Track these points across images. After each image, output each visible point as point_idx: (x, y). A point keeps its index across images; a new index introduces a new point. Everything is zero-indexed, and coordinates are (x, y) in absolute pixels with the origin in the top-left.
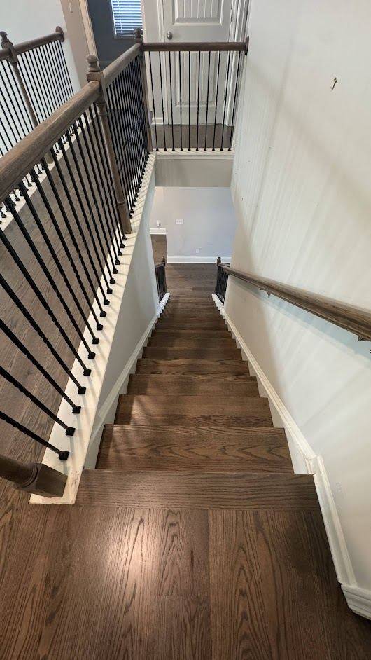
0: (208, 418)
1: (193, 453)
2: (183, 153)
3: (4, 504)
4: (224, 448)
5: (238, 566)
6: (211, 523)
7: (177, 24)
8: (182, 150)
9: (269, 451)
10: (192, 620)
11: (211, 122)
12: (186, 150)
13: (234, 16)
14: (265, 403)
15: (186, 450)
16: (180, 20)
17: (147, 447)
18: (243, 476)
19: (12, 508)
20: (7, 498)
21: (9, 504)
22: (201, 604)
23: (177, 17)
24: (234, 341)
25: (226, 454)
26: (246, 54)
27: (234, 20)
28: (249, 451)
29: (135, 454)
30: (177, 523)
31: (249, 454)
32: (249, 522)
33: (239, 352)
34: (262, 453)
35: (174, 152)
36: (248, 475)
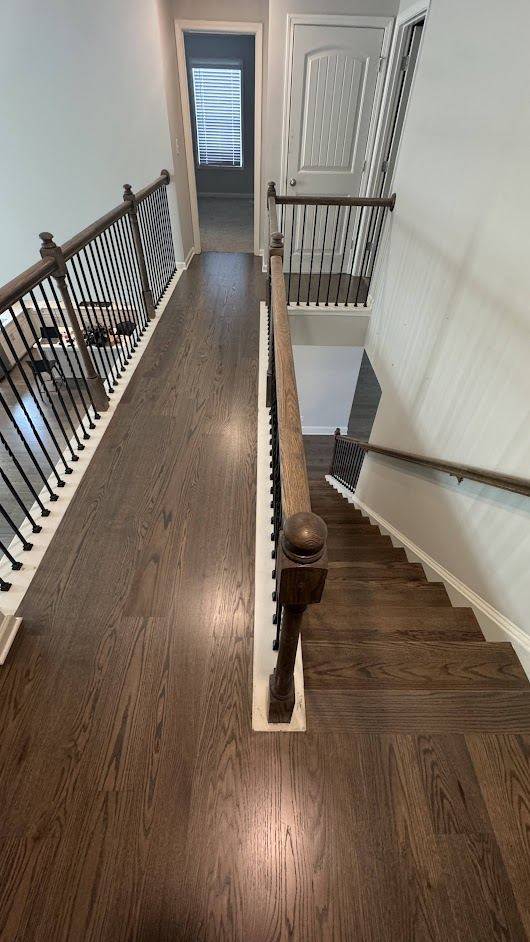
0: (405, 633)
1: (411, 673)
2: (309, 308)
3: (222, 734)
4: (445, 667)
5: (516, 798)
6: (471, 749)
7: (302, 171)
8: (308, 305)
9: (500, 670)
10: (481, 861)
11: (337, 270)
12: (313, 304)
13: (368, 166)
14: (468, 614)
15: (401, 670)
16: (305, 168)
17: (354, 666)
18: (494, 695)
19: (233, 737)
20: (223, 727)
21: (229, 732)
22: (487, 843)
23: (303, 164)
24: (388, 538)
25: (449, 674)
26: (392, 210)
27: (367, 169)
28: (475, 670)
29: (339, 676)
30: (433, 750)
31: (476, 673)
32: (514, 748)
33: (401, 553)
34: (491, 672)
35: (299, 307)
36: (499, 693)
